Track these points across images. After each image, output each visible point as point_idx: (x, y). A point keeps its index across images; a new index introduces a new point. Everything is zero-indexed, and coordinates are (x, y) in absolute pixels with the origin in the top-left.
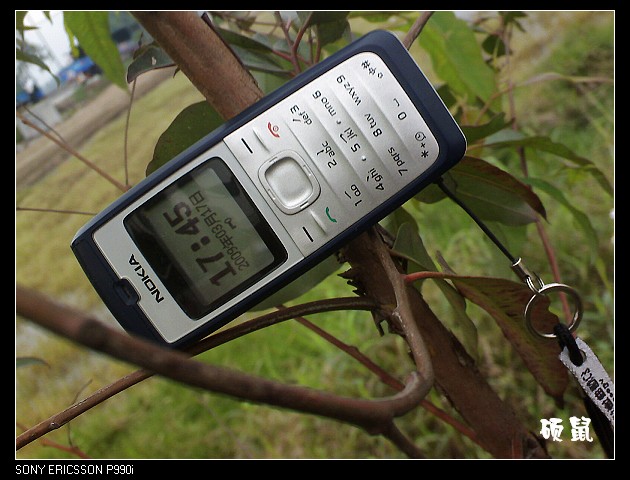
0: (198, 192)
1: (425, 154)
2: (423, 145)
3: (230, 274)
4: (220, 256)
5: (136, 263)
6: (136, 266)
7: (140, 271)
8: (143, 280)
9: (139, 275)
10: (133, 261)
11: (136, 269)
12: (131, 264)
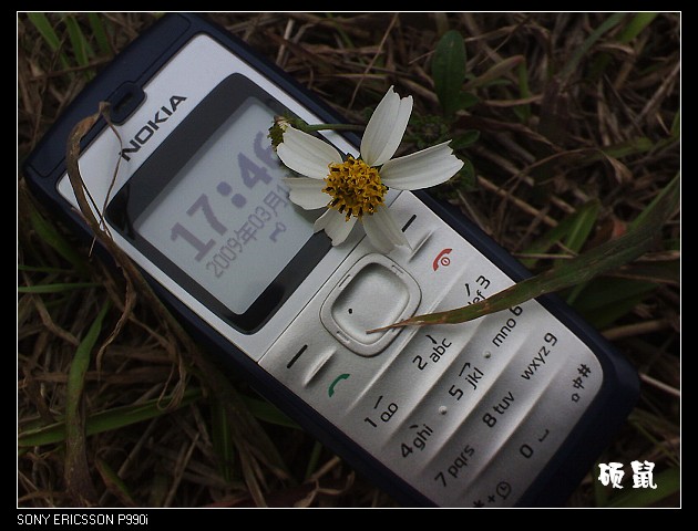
3: (196, 253)
4: (221, 229)
5: (174, 107)
6: (170, 108)
7: (163, 115)
8: (150, 123)
9: (157, 115)
10: (176, 101)
11: (164, 109)
12: (172, 100)
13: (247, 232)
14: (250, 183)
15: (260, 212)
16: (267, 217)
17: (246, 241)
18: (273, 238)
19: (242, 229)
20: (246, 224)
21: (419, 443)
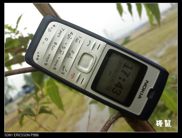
0: (106, 89)
1: (54, 26)
2: (52, 28)
3: (126, 64)
4: (122, 71)
5: (140, 96)
6: (141, 95)
7: (142, 93)
8: (144, 90)
9: (143, 92)
10: (140, 97)
11: (142, 94)
12: (141, 97)
13: (117, 72)
14: (119, 83)
15: (115, 77)
16: (113, 76)
17: (116, 70)
18: (111, 72)
19: (118, 72)
20: (117, 73)
21: (69, 35)
